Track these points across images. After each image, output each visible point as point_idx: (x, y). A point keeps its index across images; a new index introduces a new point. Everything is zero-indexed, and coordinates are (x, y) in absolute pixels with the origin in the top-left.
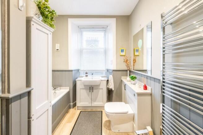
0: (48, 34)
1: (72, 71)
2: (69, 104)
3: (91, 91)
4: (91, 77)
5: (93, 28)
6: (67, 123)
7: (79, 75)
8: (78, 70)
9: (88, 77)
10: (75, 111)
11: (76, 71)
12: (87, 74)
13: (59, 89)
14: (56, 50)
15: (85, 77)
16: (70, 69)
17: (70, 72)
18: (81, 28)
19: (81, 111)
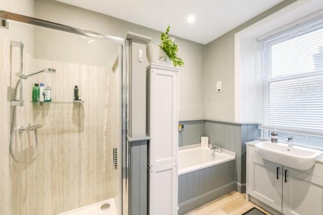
0: (172, 76)
1: (240, 125)
2: (235, 182)
3: (280, 176)
4: (287, 145)
5: (298, 25)
6: (222, 209)
7: (260, 135)
8: (256, 126)
9: (279, 144)
10: (244, 200)
11: (249, 126)
12: (275, 137)
13: (219, 150)
14: (217, 91)
15: (270, 142)
16: (237, 121)
17: (237, 128)
18: (264, 40)
19: (254, 208)
